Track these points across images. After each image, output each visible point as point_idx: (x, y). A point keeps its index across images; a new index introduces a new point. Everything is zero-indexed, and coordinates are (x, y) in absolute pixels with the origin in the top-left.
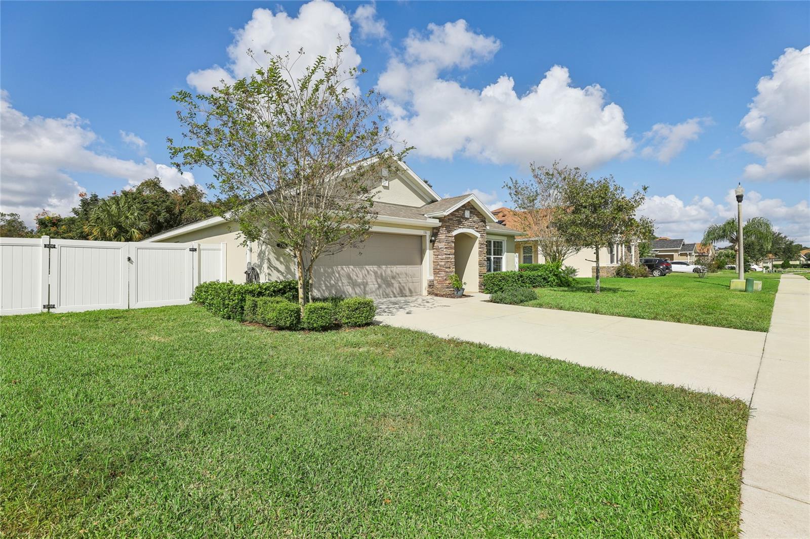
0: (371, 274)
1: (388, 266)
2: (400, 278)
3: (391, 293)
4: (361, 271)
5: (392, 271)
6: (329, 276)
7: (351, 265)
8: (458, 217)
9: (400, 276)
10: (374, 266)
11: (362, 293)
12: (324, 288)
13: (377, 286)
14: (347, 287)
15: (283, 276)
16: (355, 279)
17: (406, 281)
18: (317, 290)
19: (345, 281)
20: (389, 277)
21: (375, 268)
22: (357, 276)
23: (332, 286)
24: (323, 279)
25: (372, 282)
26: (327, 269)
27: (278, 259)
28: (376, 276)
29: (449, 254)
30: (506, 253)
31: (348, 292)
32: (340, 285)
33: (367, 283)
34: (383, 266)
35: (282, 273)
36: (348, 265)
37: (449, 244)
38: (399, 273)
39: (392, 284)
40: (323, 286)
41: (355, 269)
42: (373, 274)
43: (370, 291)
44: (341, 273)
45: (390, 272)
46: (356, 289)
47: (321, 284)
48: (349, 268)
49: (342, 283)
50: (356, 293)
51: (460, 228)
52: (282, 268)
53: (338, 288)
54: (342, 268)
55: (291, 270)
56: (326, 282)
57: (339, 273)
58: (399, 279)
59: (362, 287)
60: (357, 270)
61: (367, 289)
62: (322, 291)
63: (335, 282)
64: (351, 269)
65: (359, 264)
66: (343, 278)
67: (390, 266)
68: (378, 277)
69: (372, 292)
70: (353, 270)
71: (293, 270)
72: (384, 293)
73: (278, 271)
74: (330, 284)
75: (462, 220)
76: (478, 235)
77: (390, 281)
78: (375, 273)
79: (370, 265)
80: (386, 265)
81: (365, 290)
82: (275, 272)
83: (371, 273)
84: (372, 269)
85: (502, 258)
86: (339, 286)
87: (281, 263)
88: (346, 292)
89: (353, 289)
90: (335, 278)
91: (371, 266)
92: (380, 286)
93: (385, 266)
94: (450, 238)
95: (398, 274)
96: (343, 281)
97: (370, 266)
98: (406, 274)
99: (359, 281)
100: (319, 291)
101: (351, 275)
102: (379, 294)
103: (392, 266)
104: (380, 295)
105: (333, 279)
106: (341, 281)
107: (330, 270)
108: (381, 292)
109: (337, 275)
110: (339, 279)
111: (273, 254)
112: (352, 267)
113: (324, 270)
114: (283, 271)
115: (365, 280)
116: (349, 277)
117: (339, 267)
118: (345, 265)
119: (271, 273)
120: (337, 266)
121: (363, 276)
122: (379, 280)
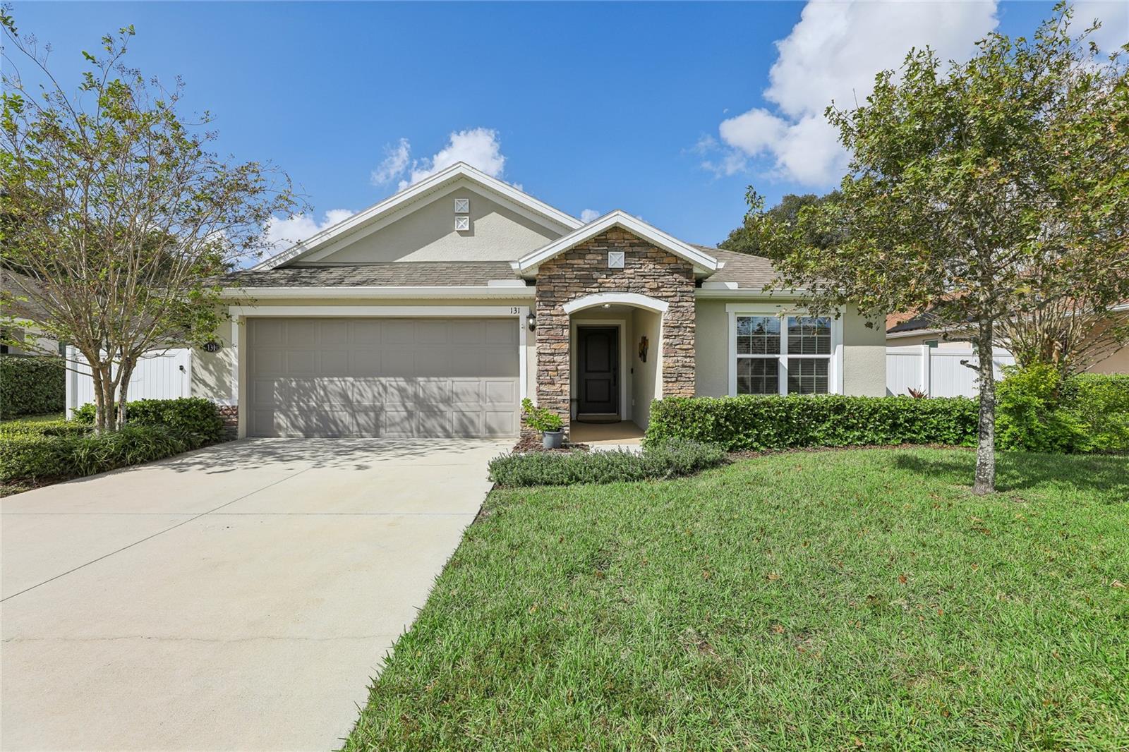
0: (392, 394)
1: (432, 379)
2: (461, 401)
3: (439, 429)
4: (369, 387)
5: (440, 388)
6: (307, 393)
7: (348, 376)
8: (582, 269)
9: (462, 397)
10: (397, 379)
11: (371, 425)
12: (297, 413)
13: (405, 414)
14: (340, 413)
15: (212, 391)
16: (358, 401)
17: (479, 409)
18: (284, 415)
19: (337, 402)
20: (435, 398)
21: (402, 382)
22: (362, 395)
23: (311, 410)
24: (296, 398)
25: (394, 406)
26: (302, 382)
27: (206, 368)
28: (402, 397)
29: (550, 354)
30: (840, 347)
31: (342, 421)
32: (327, 409)
33: (382, 408)
34: (420, 379)
35: (212, 389)
36: (342, 374)
37: (552, 332)
38: (459, 391)
39: (441, 412)
40: (295, 409)
41: (358, 383)
42: (396, 392)
43: (388, 423)
44: (329, 389)
45: (435, 390)
46: (358, 418)
47: (291, 406)
48: (344, 381)
49: (331, 406)
50: (358, 424)
51: (591, 293)
52: (211, 381)
53: (323, 413)
54: (332, 382)
55: (225, 382)
56: (301, 404)
57: (324, 388)
58: (459, 404)
59: (372, 414)
60: (361, 385)
61: (382, 418)
62: (292, 416)
63: (317, 404)
64: (348, 384)
65: (367, 372)
66: (331, 397)
67: (436, 379)
68: (408, 398)
69: (393, 425)
70: (353, 385)
71: (228, 384)
72: (422, 428)
73: (206, 385)
74: (308, 406)
75: (596, 275)
76: (662, 306)
77: (437, 407)
78: (401, 390)
79: (390, 376)
80: (427, 377)
81: (377, 418)
82: (201, 385)
83: (393, 390)
84: (394, 384)
85: (827, 360)
86: (326, 411)
87: (210, 372)
88: (339, 422)
89: (353, 416)
90: (316, 397)
91: (392, 379)
92: (410, 415)
93: (426, 379)
94: (554, 318)
95: (457, 394)
96: (333, 403)
97: (388, 379)
98: (478, 395)
99: (366, 403)
100: (287, 416)
101: (350, 394)
102: (409, 429)
103: (442, 379)
104: (412, 432)
105: (314, 398)
106: (329, 401)
107: (307, 385)
108: (414, 426)
109: (322, 393)
110: (325, 399)
111: (198, 361)
112: (351, 379)
113: (297, 384)
114: (212, 386)
115: (377, 404)
116: (344, 396)
117: (326, 379)
118: (338, 377)
119: (195, 387)
120: (321, 377)
121: (374, 396)
122: (410, 405)
